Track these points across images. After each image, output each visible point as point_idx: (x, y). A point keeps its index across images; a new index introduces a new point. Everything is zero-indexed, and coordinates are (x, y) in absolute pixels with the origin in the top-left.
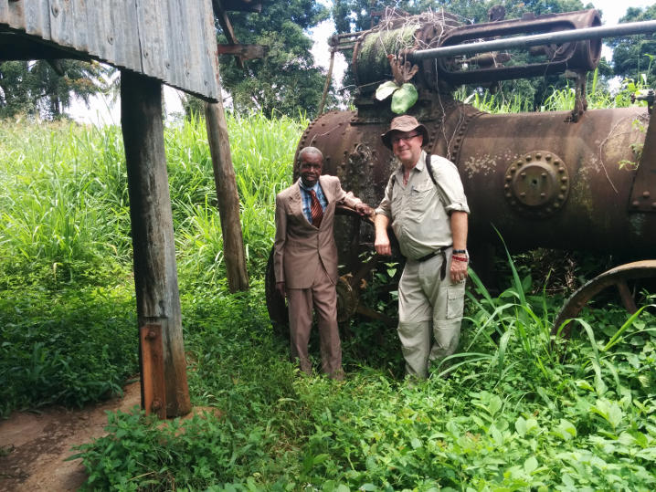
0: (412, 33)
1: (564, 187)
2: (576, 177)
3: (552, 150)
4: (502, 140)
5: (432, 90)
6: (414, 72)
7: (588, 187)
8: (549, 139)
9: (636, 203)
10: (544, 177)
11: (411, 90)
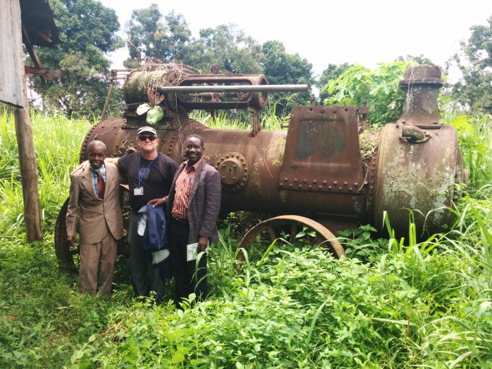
0: (161, 76)
1: (246, 174)
2: (252, 169)
3: (240, 152)
4: (213, 144)
5: (173, 111)
6: (162, 99)
7: (258, 174)
8: (239, 146)
9: (282, 184)
10: (235, 168)
11: (159, 110)
